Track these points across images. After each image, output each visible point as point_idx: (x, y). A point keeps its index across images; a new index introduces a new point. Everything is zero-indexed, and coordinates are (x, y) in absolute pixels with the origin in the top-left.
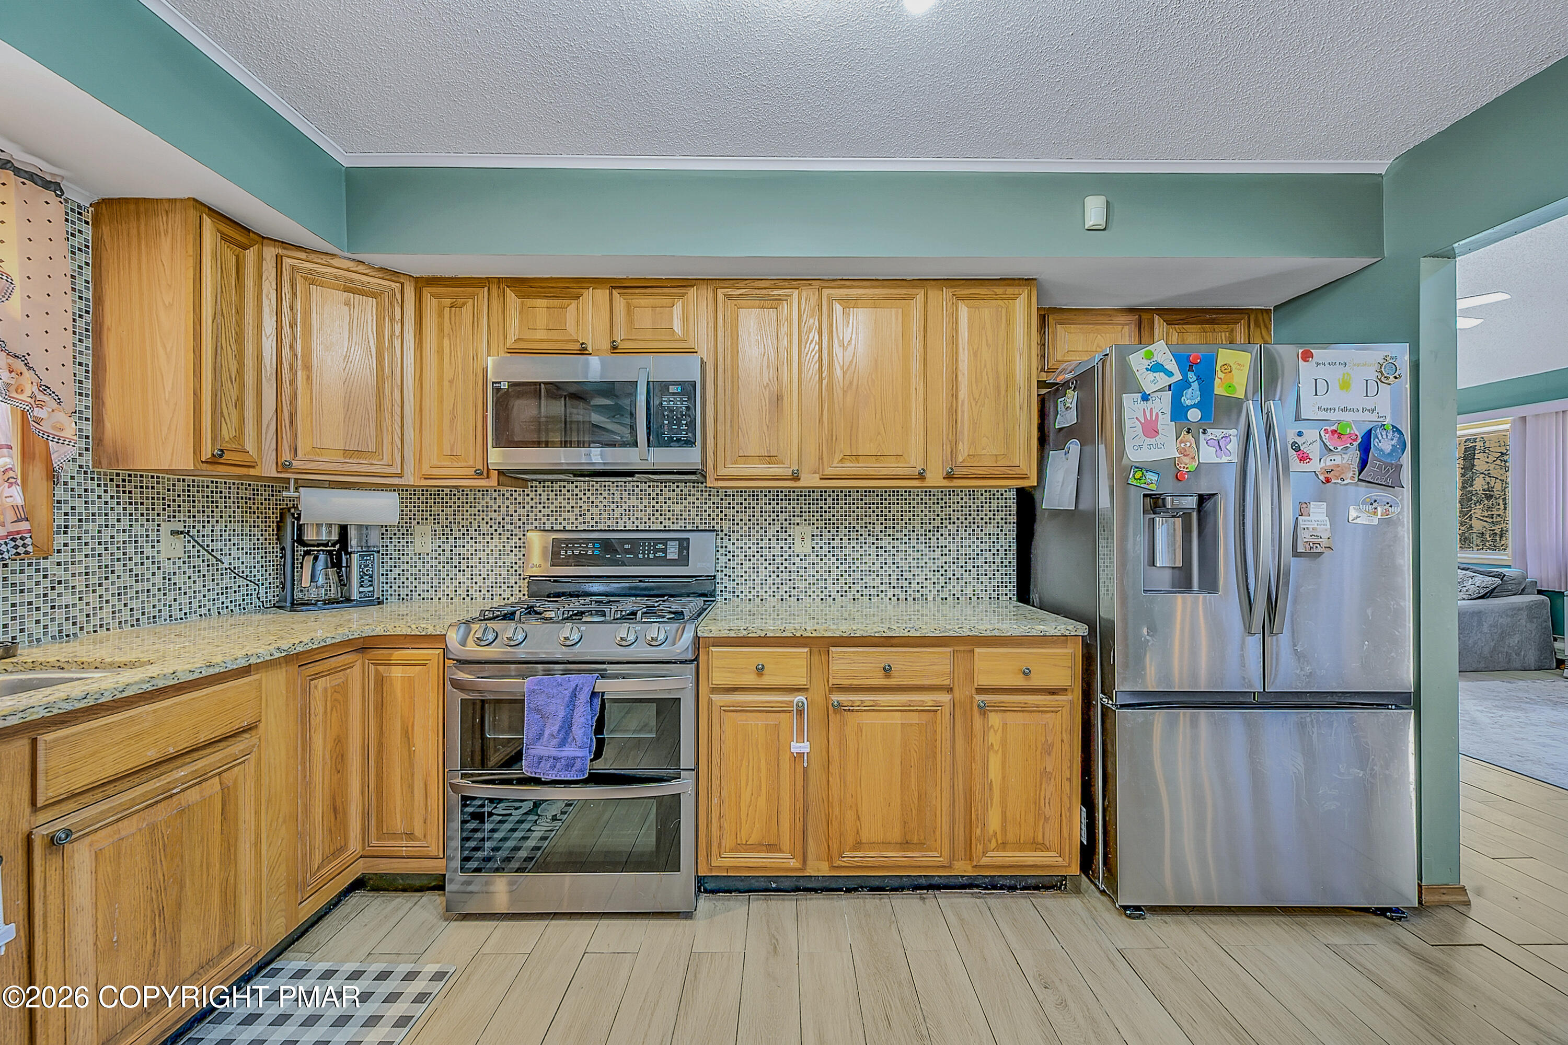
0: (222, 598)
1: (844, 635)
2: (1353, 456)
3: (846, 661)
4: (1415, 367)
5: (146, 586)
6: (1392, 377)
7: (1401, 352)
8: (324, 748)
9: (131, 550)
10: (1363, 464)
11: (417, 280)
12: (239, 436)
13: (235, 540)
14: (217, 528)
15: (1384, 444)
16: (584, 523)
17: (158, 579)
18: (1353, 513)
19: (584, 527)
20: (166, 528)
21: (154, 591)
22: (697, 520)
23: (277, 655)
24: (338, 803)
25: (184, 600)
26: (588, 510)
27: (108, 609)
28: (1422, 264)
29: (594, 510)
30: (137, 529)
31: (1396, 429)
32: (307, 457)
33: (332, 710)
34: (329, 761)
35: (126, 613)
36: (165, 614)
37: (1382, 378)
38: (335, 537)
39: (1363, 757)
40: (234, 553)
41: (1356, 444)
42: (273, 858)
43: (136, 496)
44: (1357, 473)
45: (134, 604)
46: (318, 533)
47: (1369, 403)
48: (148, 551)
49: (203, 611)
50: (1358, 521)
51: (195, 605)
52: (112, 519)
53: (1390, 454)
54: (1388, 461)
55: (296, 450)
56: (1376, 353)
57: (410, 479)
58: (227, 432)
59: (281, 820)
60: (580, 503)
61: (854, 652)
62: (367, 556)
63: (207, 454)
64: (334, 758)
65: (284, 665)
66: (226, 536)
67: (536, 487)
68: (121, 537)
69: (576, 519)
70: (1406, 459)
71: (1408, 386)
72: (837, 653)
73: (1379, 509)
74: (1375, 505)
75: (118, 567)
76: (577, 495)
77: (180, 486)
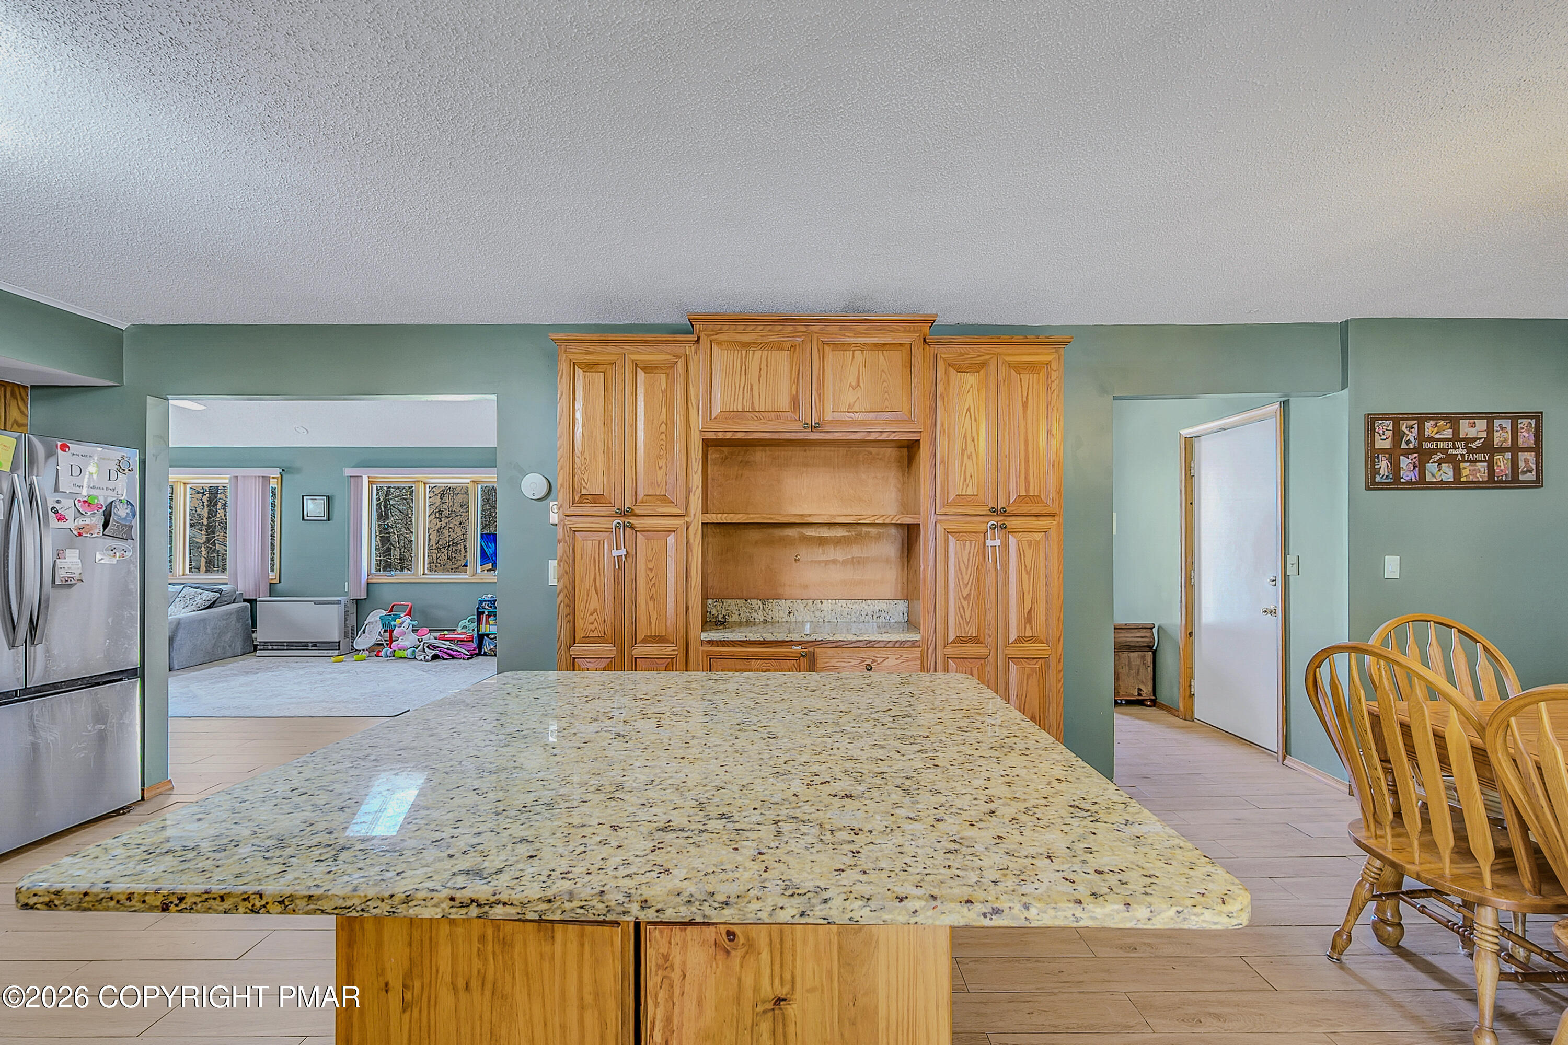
2: (99, 520)
4: (143, 463)
6: (127, 470)
7: (133, 455)
10: (105, 526)
15: (121, 512)
18: (98, 557)
28: (148, 401)
31: (129, 503)
37: (120, 470)
39: (100, 717)
41: (101, 511)
44: (102, 530)
47: (111, 485)
50: (102, 561)
53: (125, 518)
54: (124, 523)
56: (116, 453)
70: (136, 522)
71: (137, 476)
73: (118, 554)
74: (114, 551)
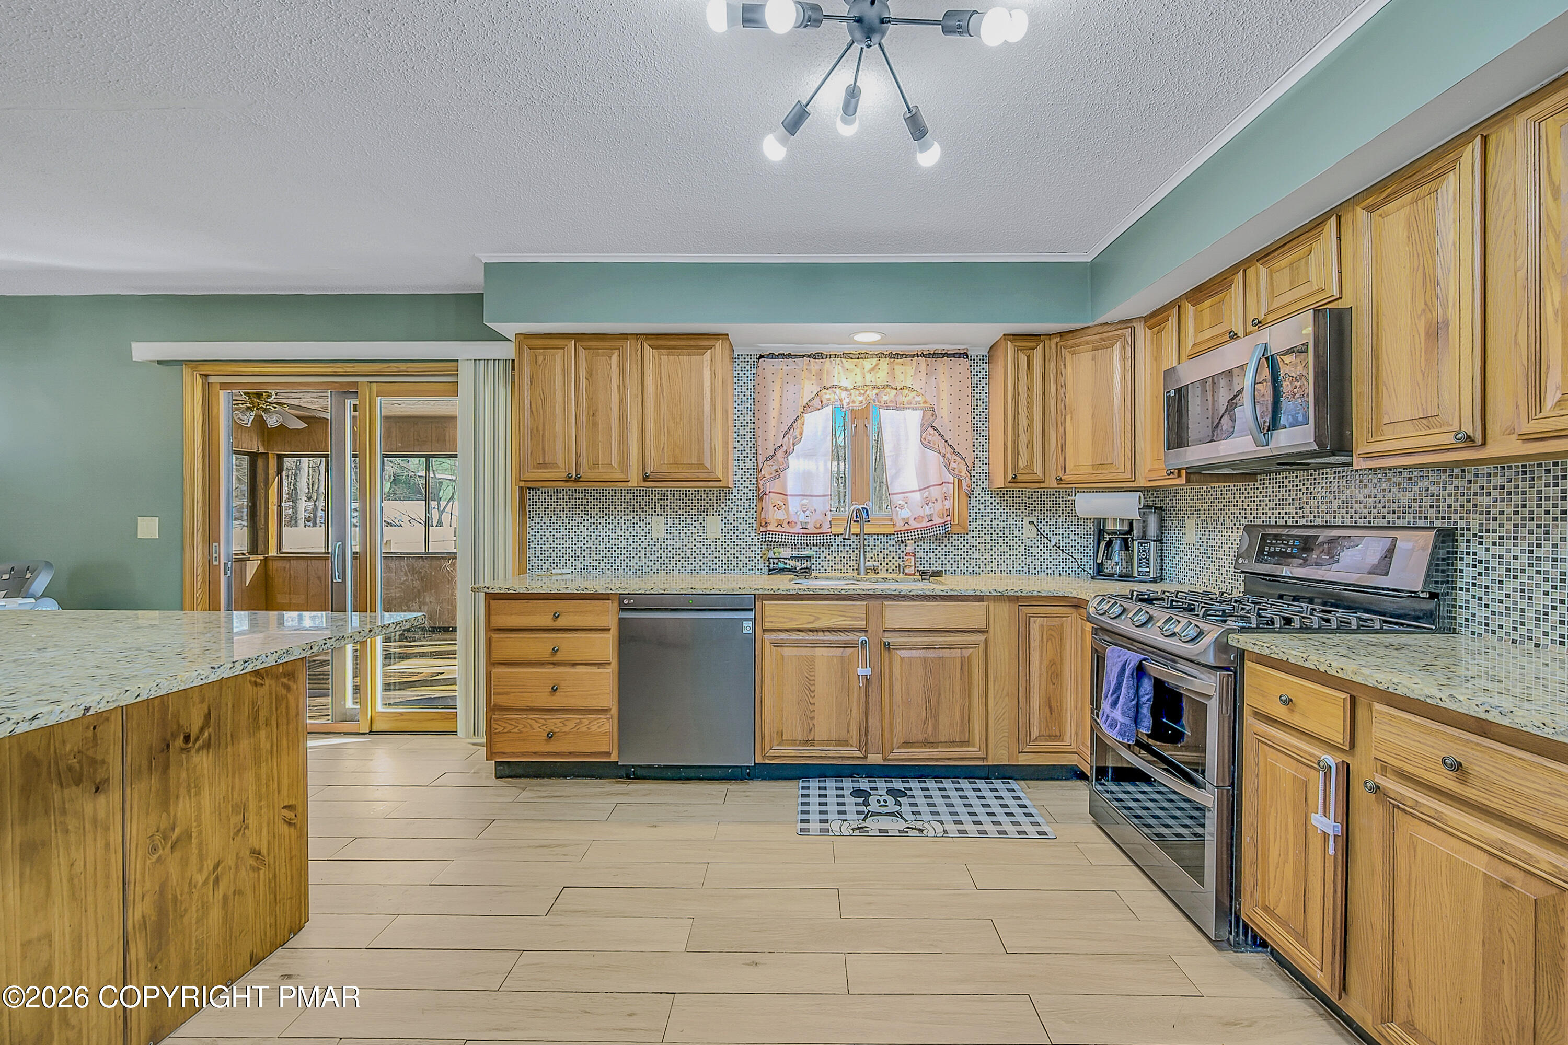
0: (1063, 565)
1: (1380, 687)
3: (1394, 731)
5: (1015, 552)
8: (1041, 663)
9: (1007, 532)
11: (1146, 319)
12: (1030, 465)
13: (1072, 528)
14: (1060, 520)
16: (1303, 517)
17: (1022, 549)
19: (1302, 522)
20: (1026, 520)
21: (1019, 555)
22: (1432, 513)
23: (994, 593)
24: (1053, 704)
25: (1037, 563)
26: (1307, 503)
27: (995, 562)
29: (1313, 503)
30: (1010, 521)
32: (1072, 473)
33: (1047, 641)
34: (1045, 673)
35: (1004, 566)
36: (1026, 569)
38: (1126, 528)
40: (1072, 537)
42: (999, 712)
43: (1010, 501)
45: (1008, 561)
46: (1115, 524)
48: (1016, 533)
49: (1050, 571)
51: (1044, 567)
52: (998, 514)
55: (1065, 468)
57: (1142, 483)
58: (1022, 464)
59: (1005, 692)
60: (1300, 495)
61: (1404, 720)
62: (1145, 543)
63: (1010, 479)
64: (1049, 674)
65: (1007, 602)
66: (1066, 525)
67: (1264, 480)
68: (1002, 525)
69: (1296, 513)
72: (1380, 712)
75: (1001, 540)
76: (1297, 486)
77: (1035, 495)
